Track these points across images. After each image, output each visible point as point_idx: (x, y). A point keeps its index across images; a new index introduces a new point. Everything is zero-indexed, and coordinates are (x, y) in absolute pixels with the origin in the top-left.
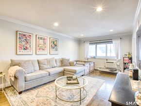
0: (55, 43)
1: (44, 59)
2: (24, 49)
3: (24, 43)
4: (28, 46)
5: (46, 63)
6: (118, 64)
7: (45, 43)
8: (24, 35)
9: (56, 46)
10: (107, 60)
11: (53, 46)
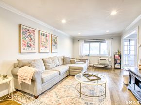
0: (56, 40)
1: (48, 58)
2: (28, 46)
3: (28, 39)
4: (32, 43)
5: (51, 62)
6: (110, 60)
7: (47, 40)
8: (28, 30)
9: (56, 43)
10: (100, 57)
11: (54, 43)
